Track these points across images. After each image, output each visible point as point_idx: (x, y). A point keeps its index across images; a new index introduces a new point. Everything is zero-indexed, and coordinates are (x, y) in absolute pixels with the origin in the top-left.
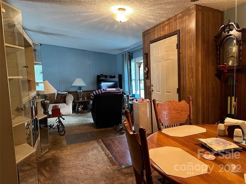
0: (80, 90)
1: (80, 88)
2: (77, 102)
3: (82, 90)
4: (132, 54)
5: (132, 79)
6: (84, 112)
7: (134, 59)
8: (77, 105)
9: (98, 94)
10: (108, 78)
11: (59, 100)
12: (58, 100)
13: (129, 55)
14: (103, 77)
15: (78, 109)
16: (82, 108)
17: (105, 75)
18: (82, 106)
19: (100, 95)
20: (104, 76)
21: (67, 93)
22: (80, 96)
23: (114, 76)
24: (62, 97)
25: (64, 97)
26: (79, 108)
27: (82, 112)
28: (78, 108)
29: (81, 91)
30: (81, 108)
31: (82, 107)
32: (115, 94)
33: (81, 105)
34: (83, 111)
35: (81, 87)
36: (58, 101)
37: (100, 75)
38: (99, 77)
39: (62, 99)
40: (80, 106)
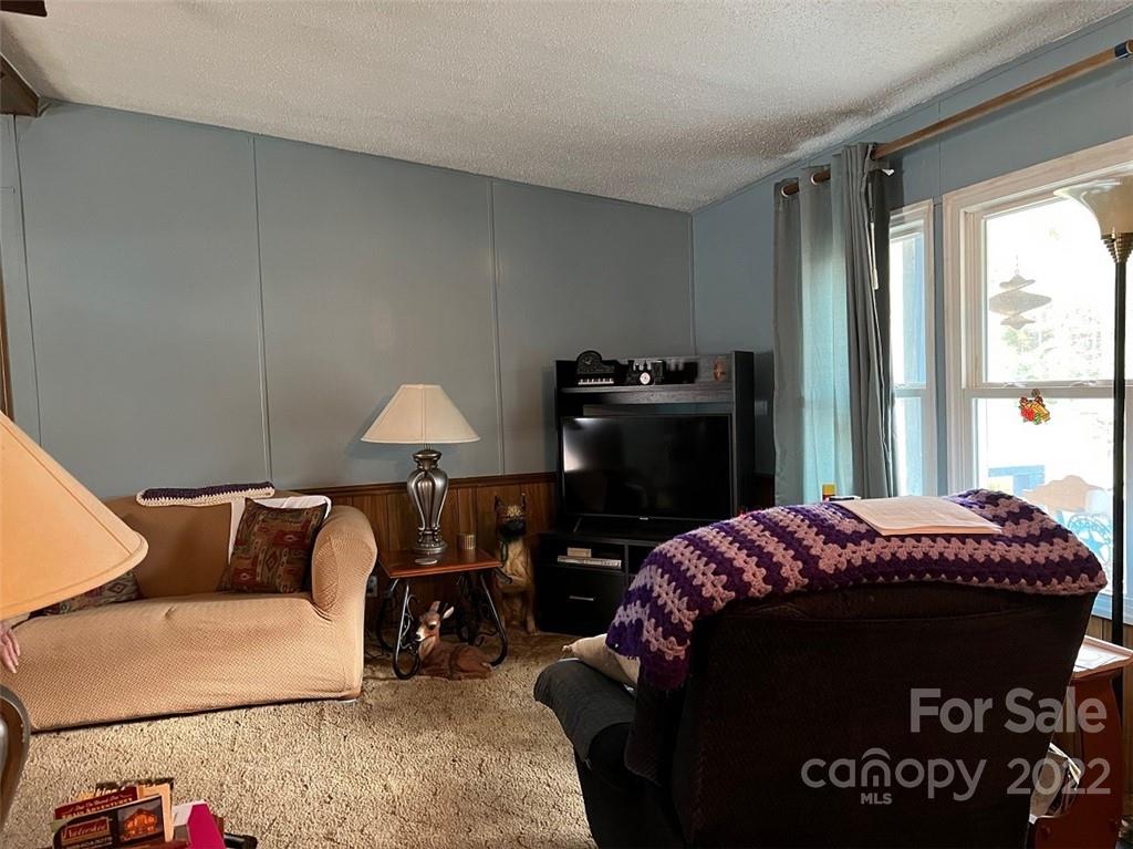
0: (427, 477)
1: (431, 459)
2: (403, 581)
3: (445, 477)
4: (896, 163)
5: (895, 391)
6: (463, 664)
7: (925, 206)
8: (406, 601)
9: (755, 600)
10: (645, 378)
11: (254, 564)
12: (247, 563)
13: (872, 173)
14: (598, 371)
15: (411, 637)
16: (446, 628)
17: (613, 363)
18: (441, 612)
19: (788, 607)
20: (609, 370)
21: (321, 500)
22: (429, 524)
23: (687, 365)
24: (278, 540)
25: (302, 535)
26: (421, 633)
27: (445, 666)
28: (415, 626)
29: (439, 483)
30: (436, 631)
31: (443, 622)
32: (989, 590)
33: (436, 606)
34: (454, 656)
35: (439, 457)
36: (253, 573)
37: (574, 358)
38: (567, 372)
39: (284, 559)
40: (427, 609)
